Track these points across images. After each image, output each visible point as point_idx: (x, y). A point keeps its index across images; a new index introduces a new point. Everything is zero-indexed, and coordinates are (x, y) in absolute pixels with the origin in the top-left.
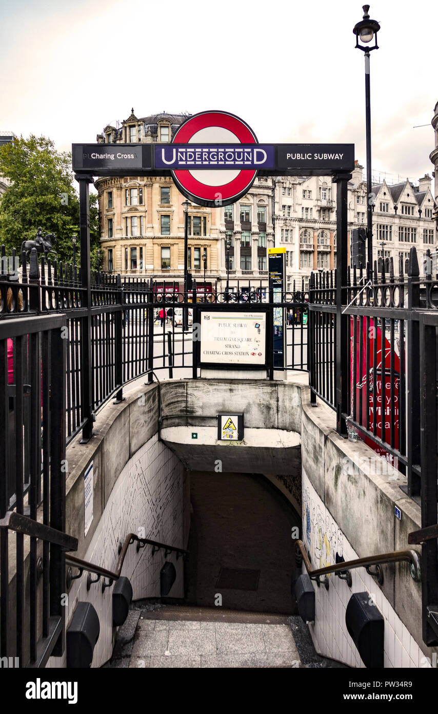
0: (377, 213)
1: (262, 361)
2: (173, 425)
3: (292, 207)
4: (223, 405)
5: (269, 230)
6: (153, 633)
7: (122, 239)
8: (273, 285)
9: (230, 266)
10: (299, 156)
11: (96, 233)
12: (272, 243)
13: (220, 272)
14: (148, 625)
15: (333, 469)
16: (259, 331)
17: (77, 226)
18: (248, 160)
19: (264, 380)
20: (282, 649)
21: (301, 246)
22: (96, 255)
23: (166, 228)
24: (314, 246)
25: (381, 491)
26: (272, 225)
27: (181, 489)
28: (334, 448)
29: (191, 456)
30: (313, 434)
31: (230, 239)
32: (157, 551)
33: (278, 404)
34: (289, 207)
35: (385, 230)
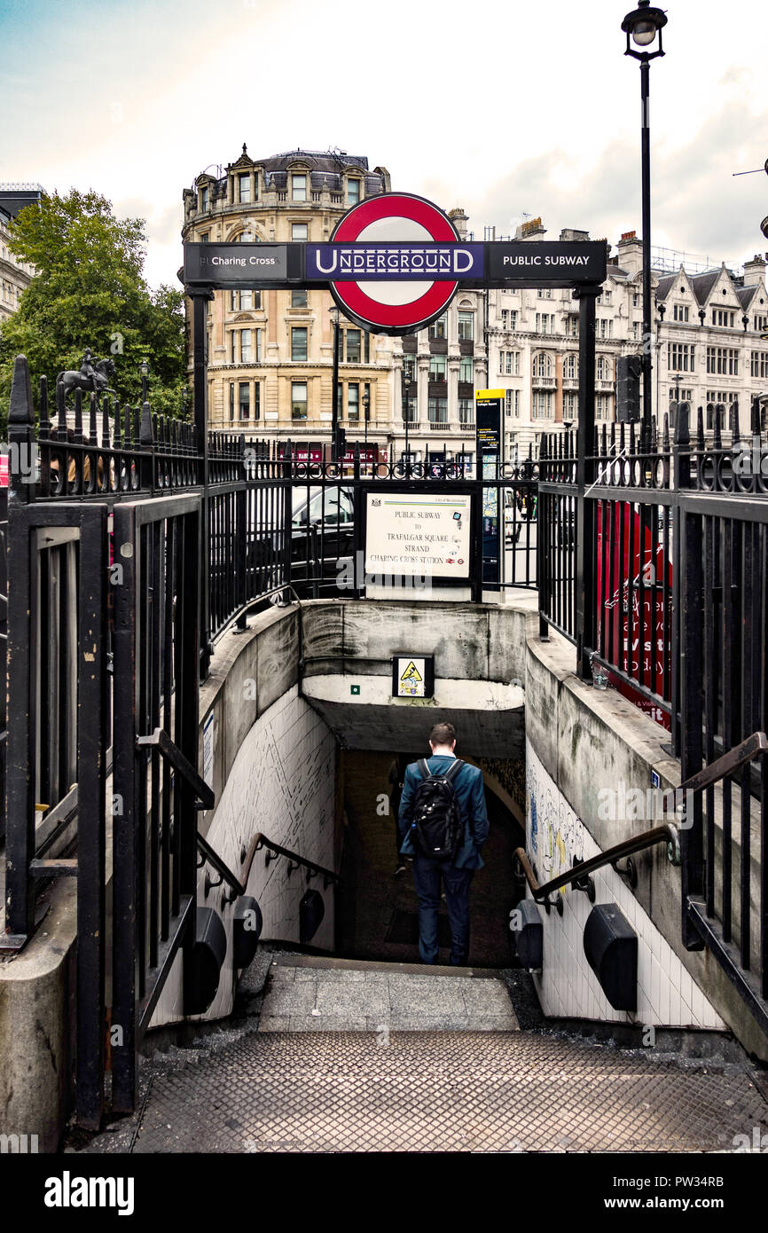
0: (669, 323)
1: (463, 571)
2: (322, 672)
3: (519, 313)
4: (402, 642)
5: (479, 354)
6: (293, 985)
7: (225, 368)
8: (482, 450)
9: (409, 415)
10: (521, 261)
11: (180, 357)
12: (482, 376)
13: (393, 426)
14: (284, 973)
15: (570, 731)
16: (460, 524)
17: (148, 346)
18: (445, 266)
19: (468, 602)
20: (492, 1012)
21: (534, 381)
22: (180, 395)
23: (299, 349)
24: (556, 380)
25: (635, 752)
26: (484, 345)
27: (332, 777)
28: (572, 699)
29: (348, 724)
30: (541, 681)
31: (410, 369)
32: (296, 868)
33: (489, 641)
34: (514, 313)
35: (683, 353)
